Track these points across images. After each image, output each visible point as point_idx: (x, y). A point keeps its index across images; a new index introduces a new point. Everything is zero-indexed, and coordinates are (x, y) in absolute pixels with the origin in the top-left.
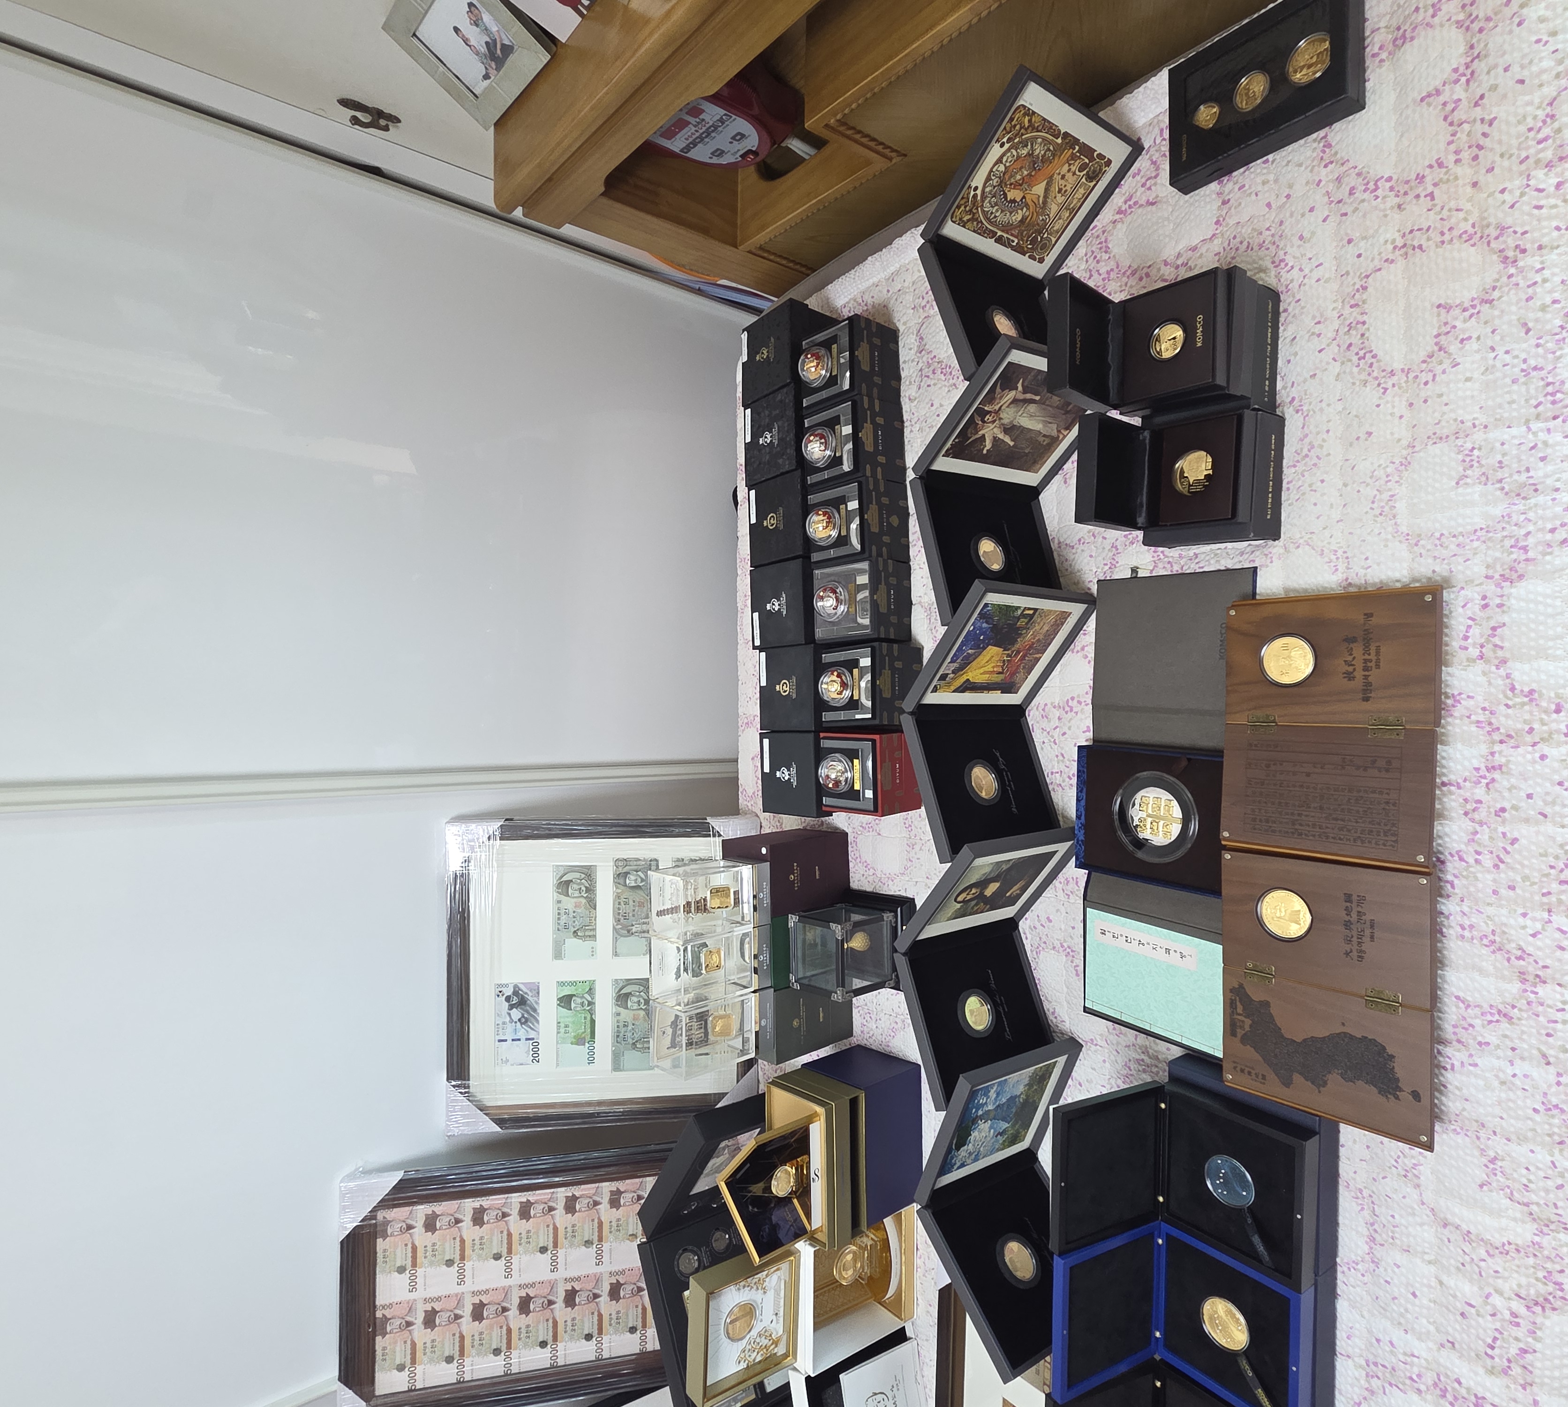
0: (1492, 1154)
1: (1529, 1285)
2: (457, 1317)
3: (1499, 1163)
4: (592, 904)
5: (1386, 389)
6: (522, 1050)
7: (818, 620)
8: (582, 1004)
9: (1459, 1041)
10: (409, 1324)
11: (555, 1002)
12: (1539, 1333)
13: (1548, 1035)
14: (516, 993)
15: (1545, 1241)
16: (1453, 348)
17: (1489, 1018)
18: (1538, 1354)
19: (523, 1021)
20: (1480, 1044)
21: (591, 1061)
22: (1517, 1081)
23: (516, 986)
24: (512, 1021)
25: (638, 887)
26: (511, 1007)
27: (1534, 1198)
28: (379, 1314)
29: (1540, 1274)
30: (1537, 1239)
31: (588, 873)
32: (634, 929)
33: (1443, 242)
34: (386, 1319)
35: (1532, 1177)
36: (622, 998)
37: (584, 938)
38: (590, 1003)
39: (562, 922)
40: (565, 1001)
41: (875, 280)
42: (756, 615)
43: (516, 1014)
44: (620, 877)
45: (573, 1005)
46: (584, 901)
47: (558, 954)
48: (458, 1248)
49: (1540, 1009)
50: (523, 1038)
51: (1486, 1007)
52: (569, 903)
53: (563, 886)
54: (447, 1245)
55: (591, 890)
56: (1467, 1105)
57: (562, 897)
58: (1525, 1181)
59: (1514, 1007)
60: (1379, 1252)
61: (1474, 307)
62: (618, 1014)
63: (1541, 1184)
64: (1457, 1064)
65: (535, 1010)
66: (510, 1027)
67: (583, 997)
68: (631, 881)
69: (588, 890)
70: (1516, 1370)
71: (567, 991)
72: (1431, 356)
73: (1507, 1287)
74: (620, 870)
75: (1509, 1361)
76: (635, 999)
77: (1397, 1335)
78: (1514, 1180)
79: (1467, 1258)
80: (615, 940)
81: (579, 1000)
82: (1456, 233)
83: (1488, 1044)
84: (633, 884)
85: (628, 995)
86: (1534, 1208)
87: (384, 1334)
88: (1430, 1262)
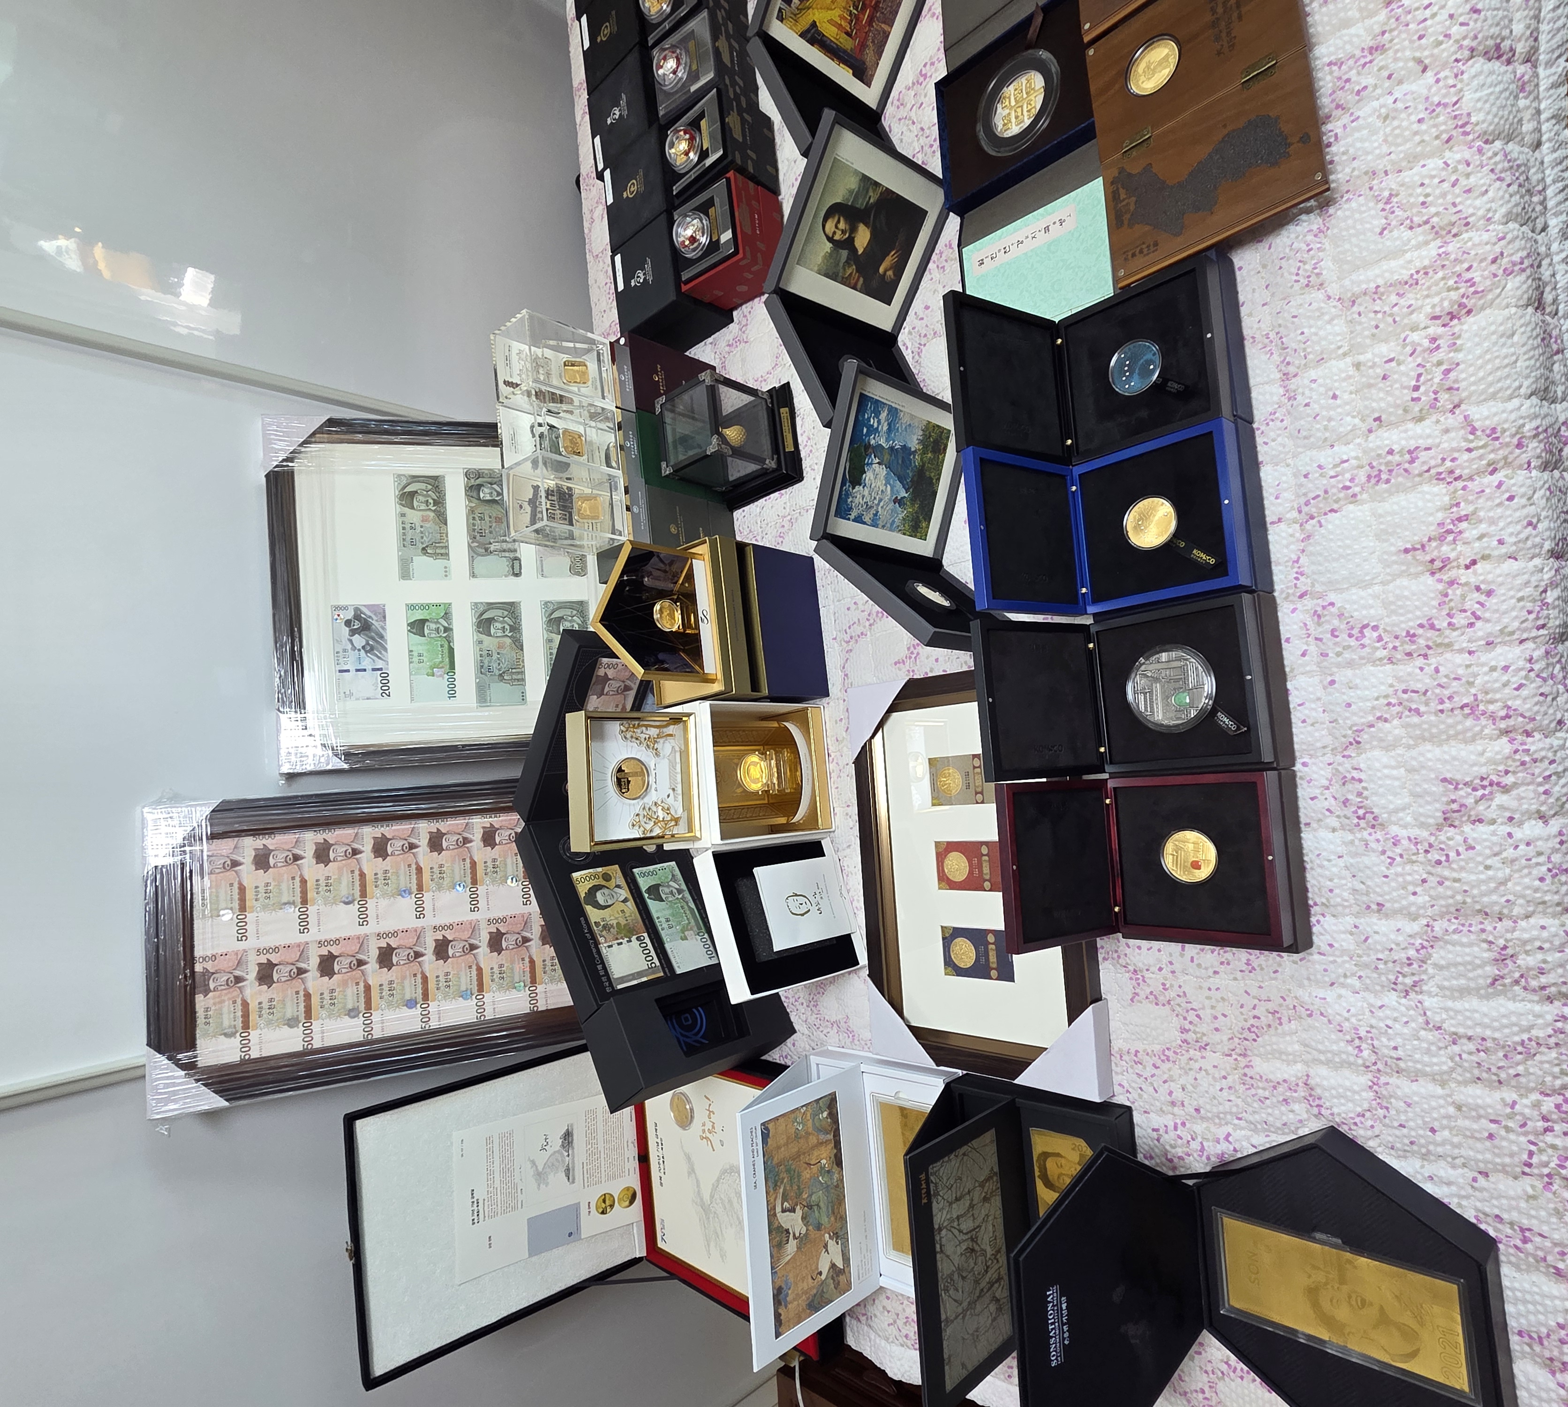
0: (1386, 194)
1: (1442, 300)
2: (301, 971)
3: (1395, 200)
4: (442, 518)
6: (369, 682)
7: (660, 97)
8: (437, 630)
9: (1338, 106)
10: (238, 980)
11: (405, 628)
12: (1459, 342)
13: (1421, 38)
14: (357, 617)
15: (1450, 248)
17: (1362, 61)
18: (1461, 367)
19: (369, 649)
20: (1358, 93)
21: (452, 695)
22: (1400, 105)
23: (357, 610)
24: (354, 648)
25: (494, 501)
26: (353, 632)
27: (1433, 210)
28: (198, 968)
29: (1451, 282)
30: (1443, 250)
31: (436, 483)
32: (492, 548)
34: (207, 974)
35: (1428, 190)
36: (484, 625)
38: (446, 630)
39: (408, 538)
40: (417, 627)
42: (597, 140)
43: (359, 640)
44: (473, 490)
45: (426, 631)
46: (432, 514)
47: (405, 573)
48: (298, 890)
49: (1409, 17)
51: (1358, 53)
53: (407, 498)
54: (284, 886)
55: (440, 501)
57: (406, 510)
58: (1422, 199)
59: (1384, 33)
62: (481, 642)
63: (1437, 192)
64: (1339, 131)
65: (382, 637)
67: (438, 622)
68: (485, 494)
69: (436, 503)
70: (1444, 397)
71: (419, 615)
74: (472, 482)
75: (1435, 393)
76: (499, 625)
77: (1326, 457)
79: (1380, 315)
81: (433, 626)
83: (1365, 88)
84: (488, 498)
85: (490, 621)
87: (207, 991)
88: (1345, 355)
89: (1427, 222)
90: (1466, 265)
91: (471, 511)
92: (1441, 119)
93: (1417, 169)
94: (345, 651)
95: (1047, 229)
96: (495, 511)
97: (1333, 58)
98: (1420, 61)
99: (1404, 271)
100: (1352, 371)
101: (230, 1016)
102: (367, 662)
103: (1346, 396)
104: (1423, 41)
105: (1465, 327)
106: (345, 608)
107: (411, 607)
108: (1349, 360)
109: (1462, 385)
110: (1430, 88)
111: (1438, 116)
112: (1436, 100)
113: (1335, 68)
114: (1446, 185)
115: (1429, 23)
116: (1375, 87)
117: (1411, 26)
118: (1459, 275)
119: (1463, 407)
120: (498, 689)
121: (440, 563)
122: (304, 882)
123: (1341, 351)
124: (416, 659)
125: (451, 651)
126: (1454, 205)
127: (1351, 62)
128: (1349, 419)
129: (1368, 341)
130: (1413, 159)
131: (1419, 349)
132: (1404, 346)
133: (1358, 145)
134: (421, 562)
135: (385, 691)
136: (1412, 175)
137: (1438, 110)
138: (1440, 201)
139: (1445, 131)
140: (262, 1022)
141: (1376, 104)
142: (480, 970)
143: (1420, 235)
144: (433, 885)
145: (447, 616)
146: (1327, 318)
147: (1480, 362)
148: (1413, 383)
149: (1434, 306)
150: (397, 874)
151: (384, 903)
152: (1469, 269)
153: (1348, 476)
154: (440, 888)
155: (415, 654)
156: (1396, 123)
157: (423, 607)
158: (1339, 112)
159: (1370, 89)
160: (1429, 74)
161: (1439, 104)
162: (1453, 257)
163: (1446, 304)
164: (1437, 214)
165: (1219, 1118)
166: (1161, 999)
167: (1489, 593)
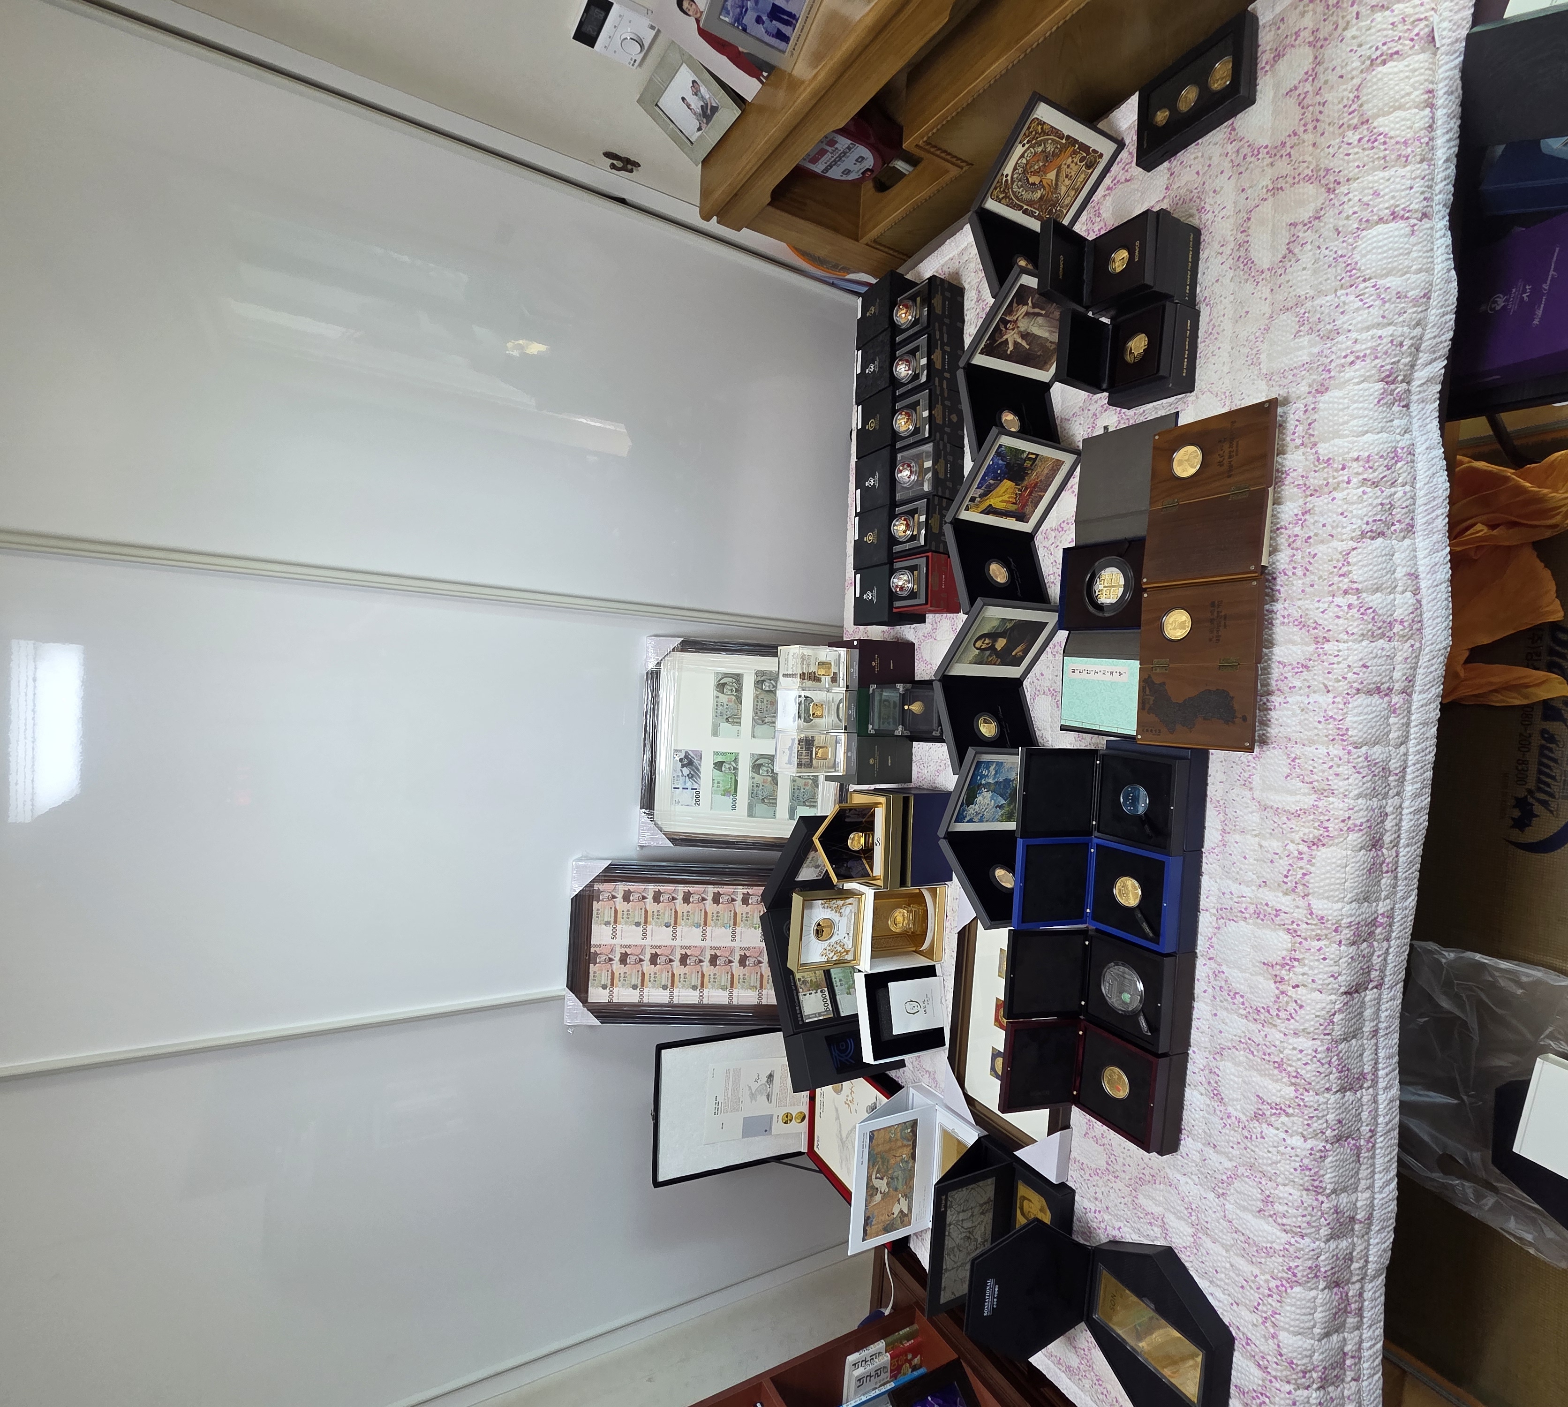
0: (1293, 756)
1: (1310, 832)
2: (641, 960)
3: (1297, 761)
4: (739, 700)
5: (1258, 283)
6: (689, 795)
7: (898, 488)
8: (730, 768)
9: (1279, 690)
10: (611, 960)
11: (712, 766)
12: (1314, 861)
13: (1329, 673)
14: (686, 757)
15: (1320, 804)
16: (1296, 251)
17: (1296, 670)
18: (1312, 875)
19: (691, 776)
20: (1290, 688)
21: (734, 808)
22: (1310, 706)
23: (686, 752)
24: (683, 775)
25: (770, 691)
26: (683, 766)
27: (1316, 777)
28: (592, 950)
29: (1316, 824)
30: (1316, 803)
31: (738, 678)
32: (766, 720)
33: (1294, 183)
34: (596, 954)
35: (1315, 765)
36: (756, 767)
37: (733, 723)
38: (735, 769)
39: (719, 712)
40: (719, 765)
41: (951, 256)
42: (858, 491)
43: (686, 771)
44: (759, 684)
45: (723, 769)
46: (734, 698)
47: (715, 733)
48: (643, 916)
49: (1325, 657)
50: (690, 788)
51: (1295, 664)
52: (724, 698)
53: (721, 687)
54: (636, 913)
55: (739, 690)
56: (1282, 729)
57: (720, 694)
58: (1311, 768)
59: (1310, 660)
60: (1227, 837)
61: (1310, 222)
62: (753, 778)
63: (1320, 768)
64: (1277, 704)
65: (698, 770)
66: (682, 779)
67: (730, 764)
68: (766, 686)
69: (737, 691)
70: (1300, 887)
71: (720, 759)
72: (1284, 257)
73: (1297, 837)
74: (759, 678)
75: (1296, 883)
76: (765, 769)
77: (1234, 887)
78: (1306, 769)
79: (1276, 825)
80: (753, 727)
81: (728, 766)
82: (1302, 176)
83: (1294, 687)
84: (767, 689)
85: (760, 765)
86: (1315, 784)
87: (595, 964)
88: (1256, 836)
89: (1311, 783)
90: (1327, 818)
91: (757, 697)
92: (1331, 726)
93: (1313, 748)
94: (678, 776)
95: (1112, 673)
96: (769, 697)
97: (1281, 660)
98: (1326, 687)
99: (1293, 806)
100: (1257, 847)
101: (605, 979)
102: (689, 784)
103: (1251, 860)
104: (1330, 676)
105: (1319, 854)
106: (681, 751)
107: (717, 753)
108: (1257, 839)
109: (1310, 886)
110: (1328, 705)
111: (1329, 724)
112: (1330, 714)
113: (1281, 666)
114: (1325, 766)
115: (1335, 666)
116: (1301, 688)
117: (1325, 663)
118: (1322, 822)
119: (1310, 897)
120: (760, 808)
121: (736, 727)
122: (646, 912)
123: (1254, 833)
124: (716, 785)
125: (736, 781)
126: (1327, 779)
127: (1290, 668)
128: (1250, 873)
129: (1268, 835)
130: (1312, 742)
131: (1292, 855)
132: (1285, 850)
133: (1285, 719)
134: (725, 726)
135: (697, 803)
136: (1309, 750)
137: (1331, 720)
138: (1321, 774)
139: (1332, 735)
140: (620, 984)
141: (1299, 698)
142: (732, 975)
143: (1305, 788)
144: (712, 923)
145: (736, 760)
146: (1250, 810)
147: (1323, 876)
148: (1285, 873)
149: (1304, 834)
150: (694, 914)
151: (685, 929)
152: (1328, 820)
153: (1244, 906)
154: (716, 925)
155: (716, 781)
156: (1307, 716)
157: (724, 754)
158: (1279, 693)
159: (1297, 688)
160: (1331, 695)
161: (1331, 717)
162: (1320, 810)
163: (1311, 836)
164: (1317, 781)
165: (1118, 1218)
166: (1100, 1141)
167: (1301, 1007)
